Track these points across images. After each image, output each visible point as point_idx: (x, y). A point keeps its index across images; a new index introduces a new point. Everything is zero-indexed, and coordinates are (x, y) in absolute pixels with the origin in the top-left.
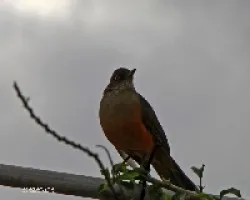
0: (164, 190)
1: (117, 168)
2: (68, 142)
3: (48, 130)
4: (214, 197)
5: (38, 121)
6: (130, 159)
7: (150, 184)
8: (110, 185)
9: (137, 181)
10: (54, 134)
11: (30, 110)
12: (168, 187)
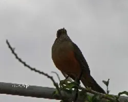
2: (36, 71)
3: (25, 65)
4: (115, 96)
5: (20, 60)
7: (80, 90)
9: (73, 89)
10: (29, 67)
11: (16, 55)
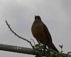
2: (22, 38)
5: (13, 32)
12: (52, 51)
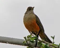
0: (43, 43)
1: (29, 37)
6: (33, 34)
8: (27, 42)
12: (44, 42)
